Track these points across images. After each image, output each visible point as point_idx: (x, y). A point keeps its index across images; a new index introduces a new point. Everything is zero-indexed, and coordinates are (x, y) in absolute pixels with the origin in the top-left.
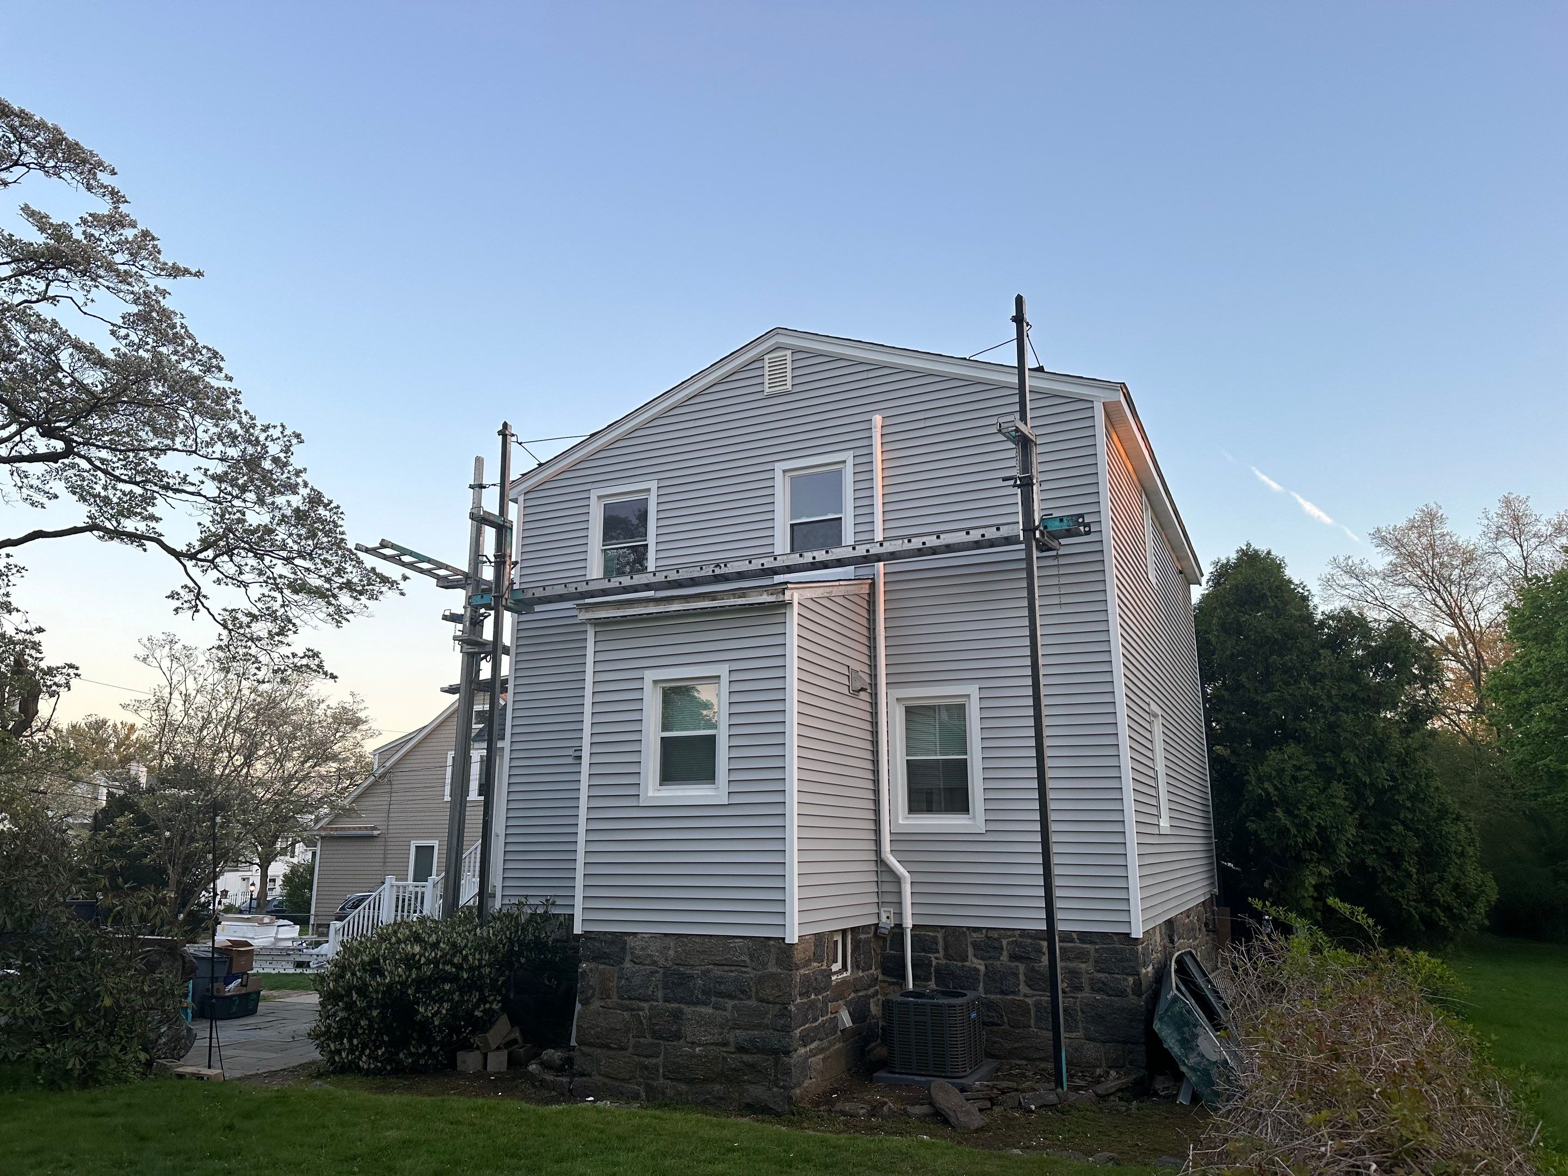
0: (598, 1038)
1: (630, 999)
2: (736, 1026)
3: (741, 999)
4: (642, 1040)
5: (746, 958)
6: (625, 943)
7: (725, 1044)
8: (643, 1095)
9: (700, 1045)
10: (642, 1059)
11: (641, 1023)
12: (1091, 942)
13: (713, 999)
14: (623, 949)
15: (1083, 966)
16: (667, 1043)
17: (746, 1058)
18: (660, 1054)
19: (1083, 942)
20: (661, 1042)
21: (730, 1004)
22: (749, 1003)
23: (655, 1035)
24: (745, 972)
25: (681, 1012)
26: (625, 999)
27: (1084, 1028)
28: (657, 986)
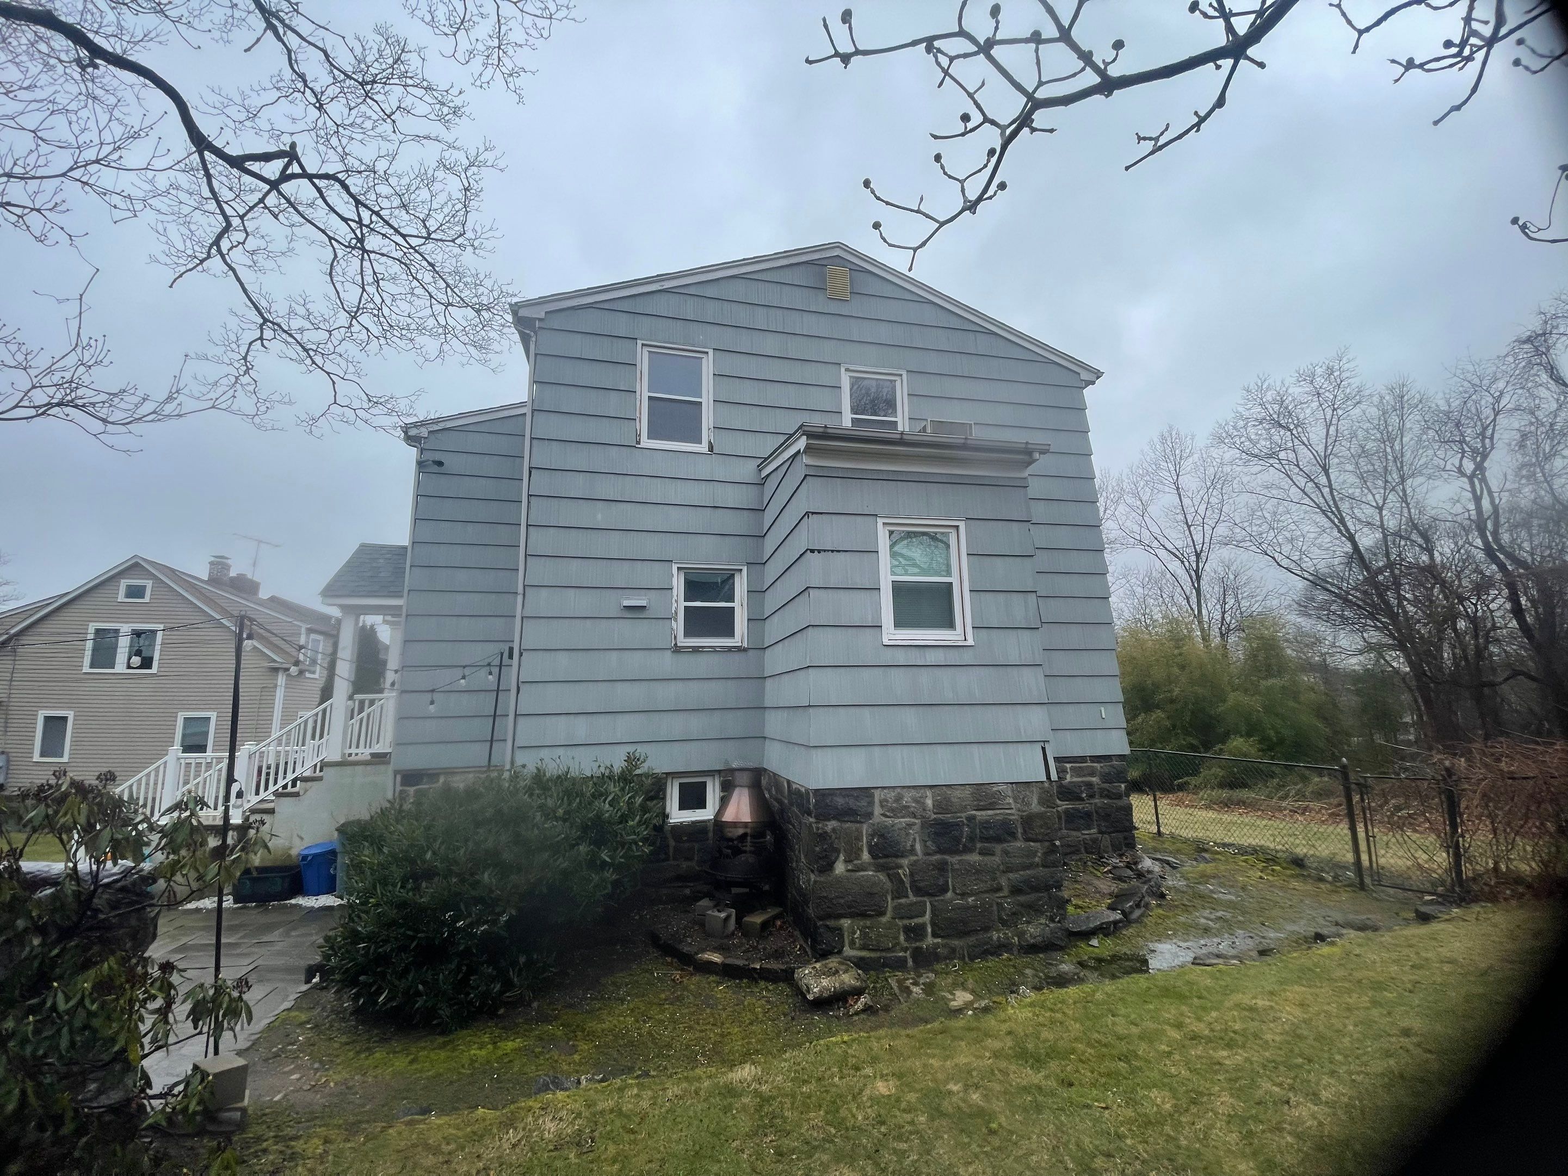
0: (849, 907)
1: (886, 856)
2: (1009, 870)
3: (1009, 842)
4: (903, 901)
5: (1011, 801)
6: (872, 796)
7: (999, 889)
8: (910, 963)
9: (970, 895)
10: (906, 922)
11: (902, 881)
12: (1098, 762)
13: (979, 845)
14: (871, 803)
15: (1094, 779)
16: (932, 899)
17: (1022, 898)
18: (925, 912)
19: (1092, 762)
20: (925, 899)
21: (998, 848)
22: (1018, 844)
23: (918, 891)
24: (1010, 814)
25: (946, 863)
26: (880, 858)
27: (1098, 826)
28: (915, 839)
